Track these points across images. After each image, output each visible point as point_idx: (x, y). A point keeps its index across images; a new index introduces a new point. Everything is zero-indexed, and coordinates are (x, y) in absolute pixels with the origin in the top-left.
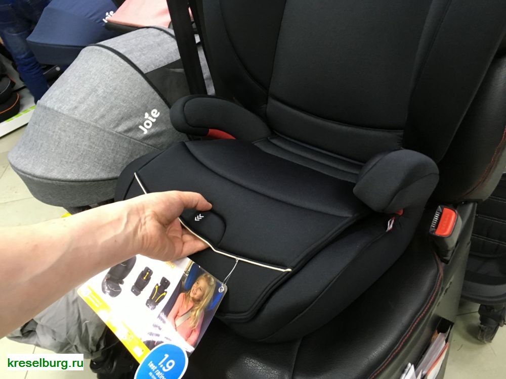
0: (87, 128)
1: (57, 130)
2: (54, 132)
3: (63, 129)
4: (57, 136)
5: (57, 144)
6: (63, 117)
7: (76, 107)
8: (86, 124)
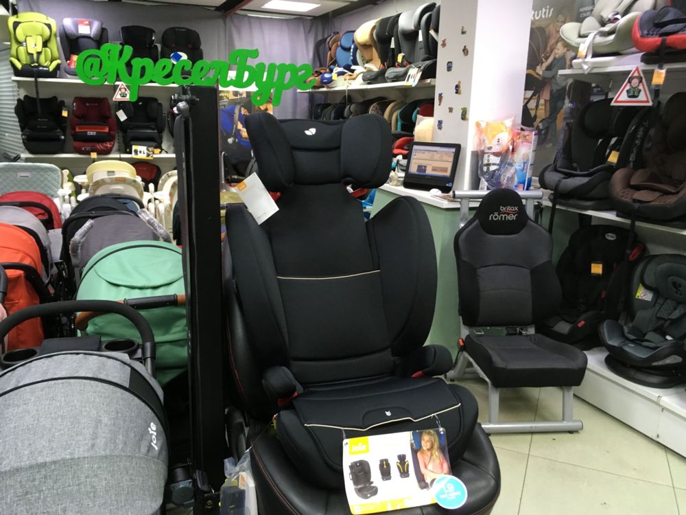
0: (120, 461)
1: (83, 479)
2: (79, 485)
3: (93, 474)
4: (89, 487)
5: (92, 495)
6: (86, 462)
7: (93, 446)
8: (117, 457)
